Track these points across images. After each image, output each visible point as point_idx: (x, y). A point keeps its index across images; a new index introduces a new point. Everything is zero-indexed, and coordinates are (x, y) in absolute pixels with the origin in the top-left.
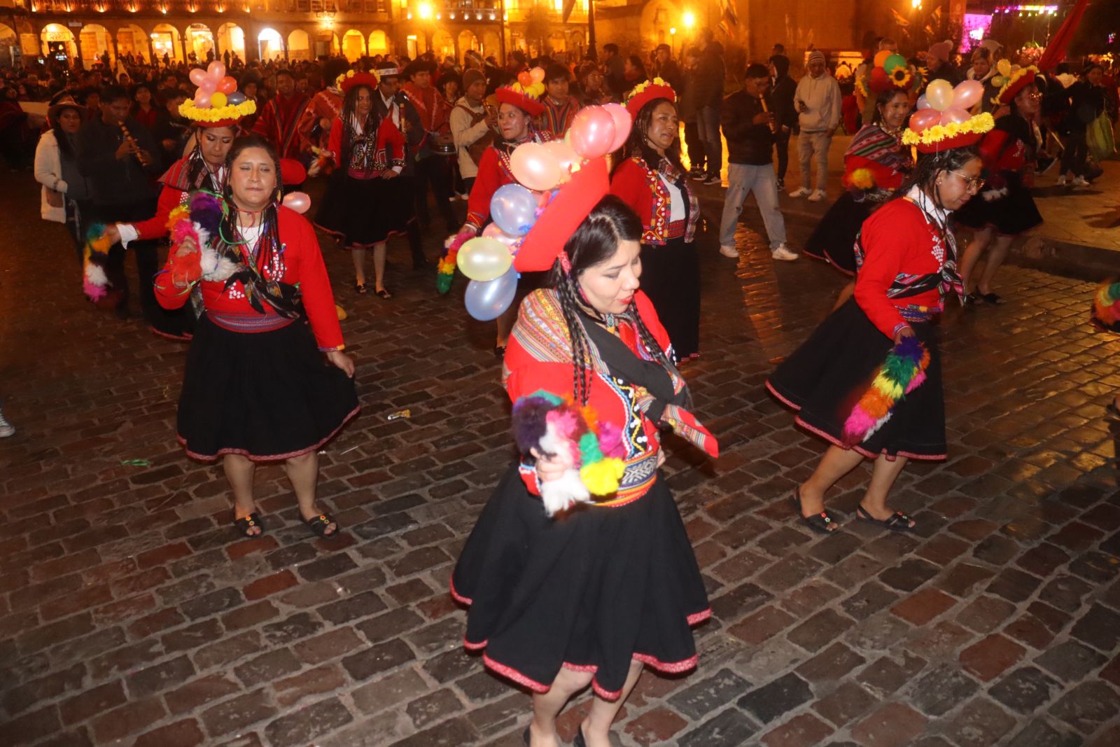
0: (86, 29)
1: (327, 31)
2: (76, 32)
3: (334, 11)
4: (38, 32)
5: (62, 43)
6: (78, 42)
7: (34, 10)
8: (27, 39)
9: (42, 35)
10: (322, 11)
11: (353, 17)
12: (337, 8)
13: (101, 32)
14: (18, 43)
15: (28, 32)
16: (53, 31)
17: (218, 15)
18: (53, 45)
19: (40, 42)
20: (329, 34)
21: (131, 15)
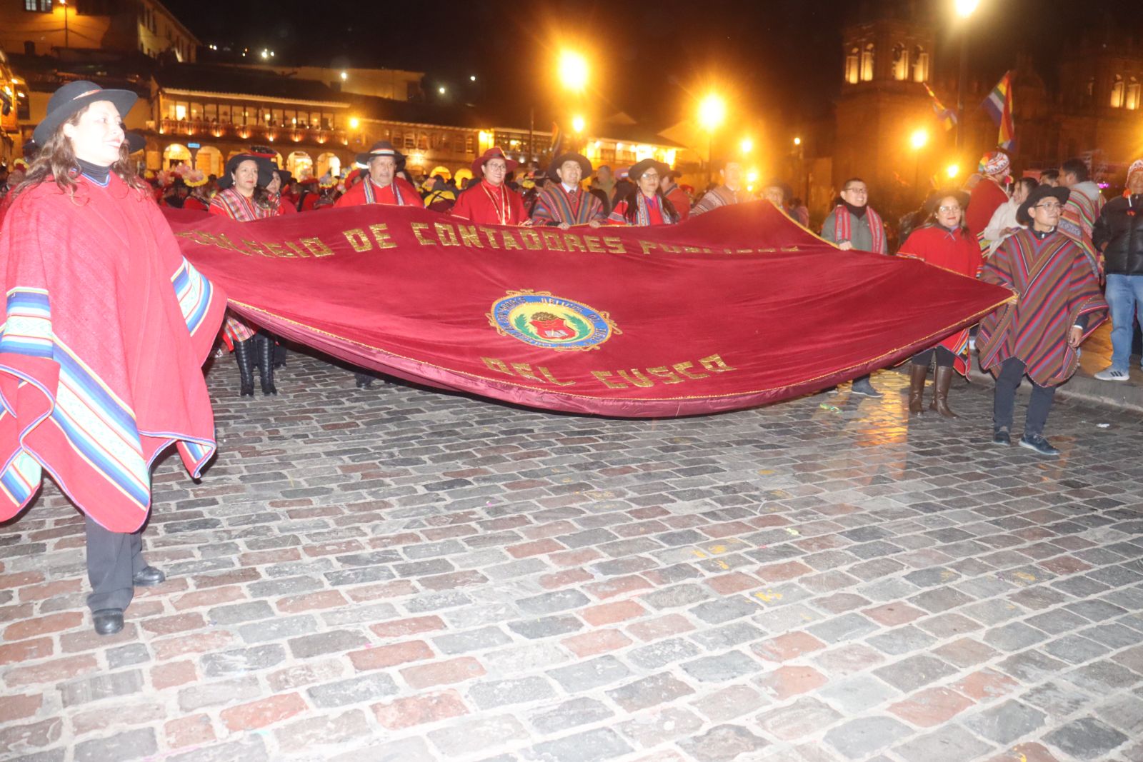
0: (204, 150)
1: (417, 166)
2: (193, 151)
3: (424, 148)
4: (162, 150)
5: (182, 161)
6: (194, 160)
7: (162, 132)
8: (152, 156)
9: (165, 154)
10: (414, 148)
11: (442, 156)
12: (428, 145)
13: (216, 154)
14: (144, 159)
15: (153, 149)
16: (175, 150)
17: (319, 145)
18: (174, 162)
19: (162, 159)
20: (420, 169)
21: (243, 141)
